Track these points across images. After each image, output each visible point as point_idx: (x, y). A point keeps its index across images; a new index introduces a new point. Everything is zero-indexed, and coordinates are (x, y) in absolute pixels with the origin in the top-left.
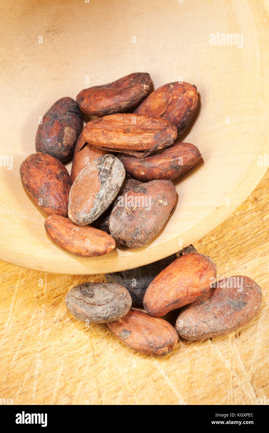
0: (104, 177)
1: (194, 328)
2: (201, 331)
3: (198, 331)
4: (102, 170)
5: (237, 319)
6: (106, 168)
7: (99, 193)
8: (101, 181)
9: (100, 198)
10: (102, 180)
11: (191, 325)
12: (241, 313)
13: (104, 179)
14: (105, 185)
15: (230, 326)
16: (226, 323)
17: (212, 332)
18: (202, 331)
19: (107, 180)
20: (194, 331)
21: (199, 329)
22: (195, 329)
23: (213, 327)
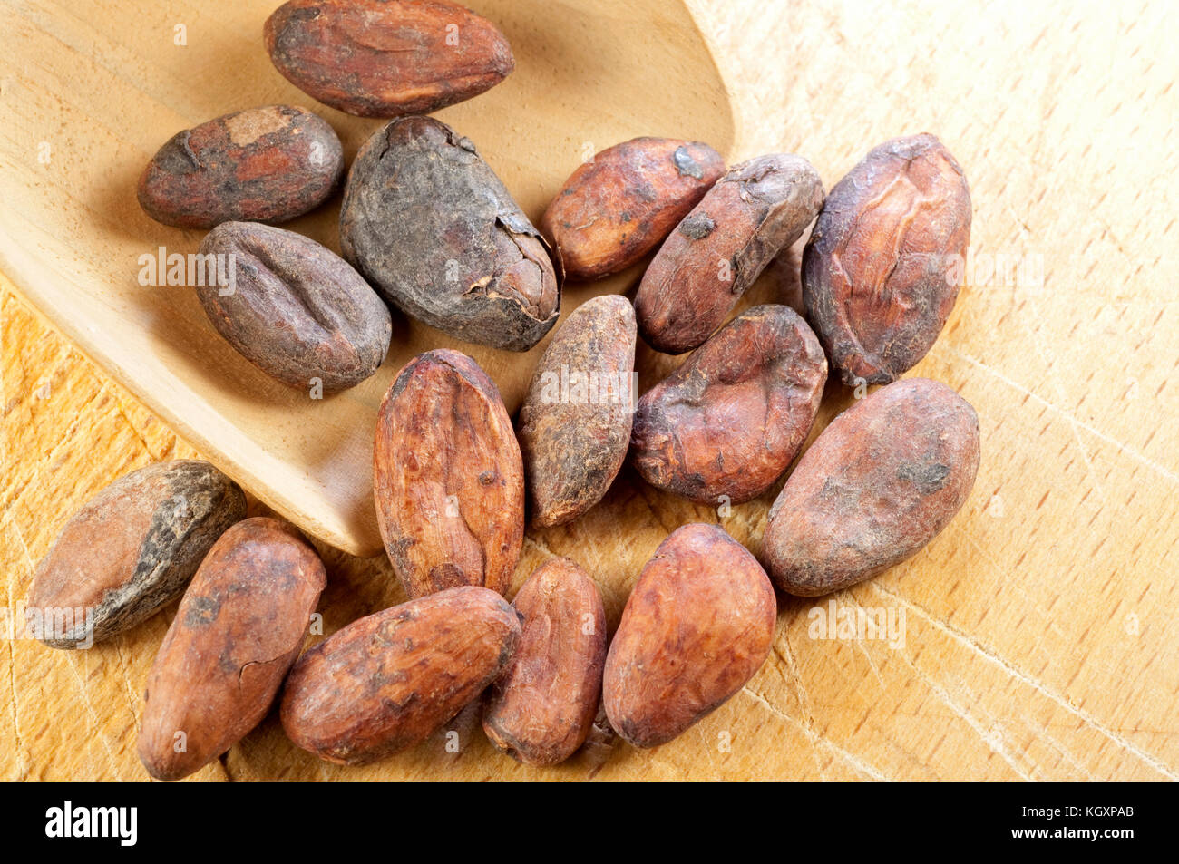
0: (155, 552)
1: (824, 568)
2: (843, 571)
3: (837, 572)
4: (163, 528)
5: (933, 516)
6: (174, 529)
7: (119, 592)
8: (139, 561)
9: (114, 606)
10: (146, 560)
11: (815, 560)
12: (941, 498)
13: (151, 559)
14: (144, 577)
15: (919, 539)
16: (907, 533)
17: (873, 566)
18: (847, 570)
19: (158, 567)
20: (825, 574)
21: (837, 567)
22: (827, 569)
23: (872, 554)
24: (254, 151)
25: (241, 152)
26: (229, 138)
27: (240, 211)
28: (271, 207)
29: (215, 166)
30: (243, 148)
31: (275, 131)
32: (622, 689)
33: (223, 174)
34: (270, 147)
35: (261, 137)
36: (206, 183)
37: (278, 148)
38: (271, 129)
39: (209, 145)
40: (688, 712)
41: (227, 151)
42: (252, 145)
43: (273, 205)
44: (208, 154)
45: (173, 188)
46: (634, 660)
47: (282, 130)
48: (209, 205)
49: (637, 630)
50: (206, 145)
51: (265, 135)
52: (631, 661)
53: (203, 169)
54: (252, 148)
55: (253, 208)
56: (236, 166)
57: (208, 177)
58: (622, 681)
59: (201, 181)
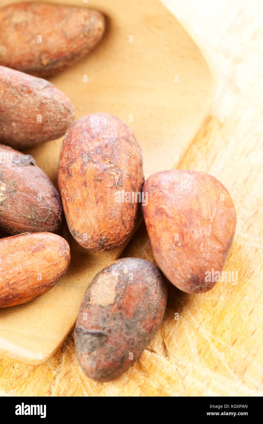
24: (121, 298)
25: (116, 306)
26: (102, 307)
27: (145, 331)
28: (156, 315)
29: (112, 324)
30: (114, 303)
31: (118, 281)
32: (177, 263)
33: (120, 323)
34: (125, 290)
35: (115, 290)
36: (118, 335)
37: (128, 286)
38: (115, 282)
39: (98, 319)
40: (219, 254)
41: (109, 313)
42: (116, 297)
43: (155, 313)
44: (103, 323)
45: (107, 354)
46: (173, 244)
47: (119, 277)
48: (131, 343)
49: (164, 230)
50: (97, 321)
51: (116, 288)
52: (172, 246)
53: (110, 331)
54: (118, 298)
55: (150, 324)
56: (121, 314)
57: (116, 331)
58: (175, 258)
59: (114, 337)
